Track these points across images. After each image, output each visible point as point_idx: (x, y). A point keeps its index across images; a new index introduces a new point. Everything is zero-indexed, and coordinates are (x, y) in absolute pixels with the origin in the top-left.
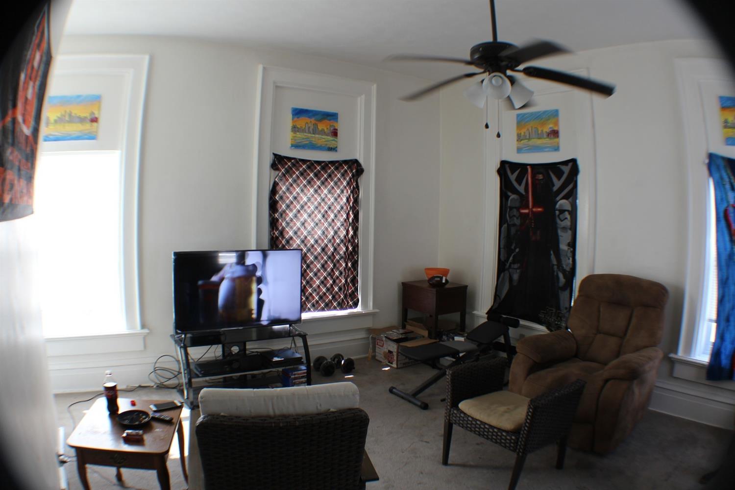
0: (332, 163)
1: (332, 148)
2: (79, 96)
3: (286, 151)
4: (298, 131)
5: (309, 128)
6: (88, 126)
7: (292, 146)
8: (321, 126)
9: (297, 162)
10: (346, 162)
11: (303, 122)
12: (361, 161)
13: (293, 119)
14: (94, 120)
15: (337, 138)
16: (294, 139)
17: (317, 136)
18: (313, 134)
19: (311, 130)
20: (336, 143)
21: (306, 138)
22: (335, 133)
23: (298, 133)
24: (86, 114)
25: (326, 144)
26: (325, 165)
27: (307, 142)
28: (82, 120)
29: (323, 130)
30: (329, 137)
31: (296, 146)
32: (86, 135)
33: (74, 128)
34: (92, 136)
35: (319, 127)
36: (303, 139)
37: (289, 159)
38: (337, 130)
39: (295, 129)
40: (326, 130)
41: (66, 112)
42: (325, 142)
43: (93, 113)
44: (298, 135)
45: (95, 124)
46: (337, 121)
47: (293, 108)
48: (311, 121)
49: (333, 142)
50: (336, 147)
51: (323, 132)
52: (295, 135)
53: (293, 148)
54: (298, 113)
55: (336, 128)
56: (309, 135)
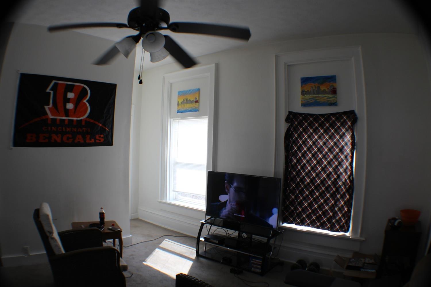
0: (333, 114)
1: (332, 103)
2: (190, 90)
3: (299, 109)
4: (306, 94)
5: (314, 90)
6: (194, 105)
7: (302, 105)
8: (322, 88)
9: (306, 116)
10: (345, 113)
11: (308, 87)
12: (356, 112)
13: (302, 86)
14: (197, 102)
15: (336, 95)
16: (303, 100)
17: (320, 95)
18: (317, 94)
19: (315, 91)
20: (336, 99)
21: (312, 98)
22: (334, 91)
23: (306, 95)
24: (193, 99)
25: (328, 101)
26: (327, 117)
27: (313, 101)
28: (192, 102)
29: (325, 90)
30: (330, 95)
31: (305, 104)
32: (194, 109)
33: (189, 106)
34: (197, 110)
35: (321, 89)
36: (310, 99)
37: (301, 114)
38: (336, 88)
39: (303, 93)
40: (327, 90)
41: (185, 98)
42: (327, 99)
43: (196, 98)
44: (306, 96)
45: (197, 104)
46: (336, 82)
47: (301, 78)
48: (315, 85)
49: (333, 98)
50: (336, 102)
51: (324, 92)
52: (304, 97)
53: (303, 106)
54: (305, 81)
55: (335, 87)
56: (314, 95)
